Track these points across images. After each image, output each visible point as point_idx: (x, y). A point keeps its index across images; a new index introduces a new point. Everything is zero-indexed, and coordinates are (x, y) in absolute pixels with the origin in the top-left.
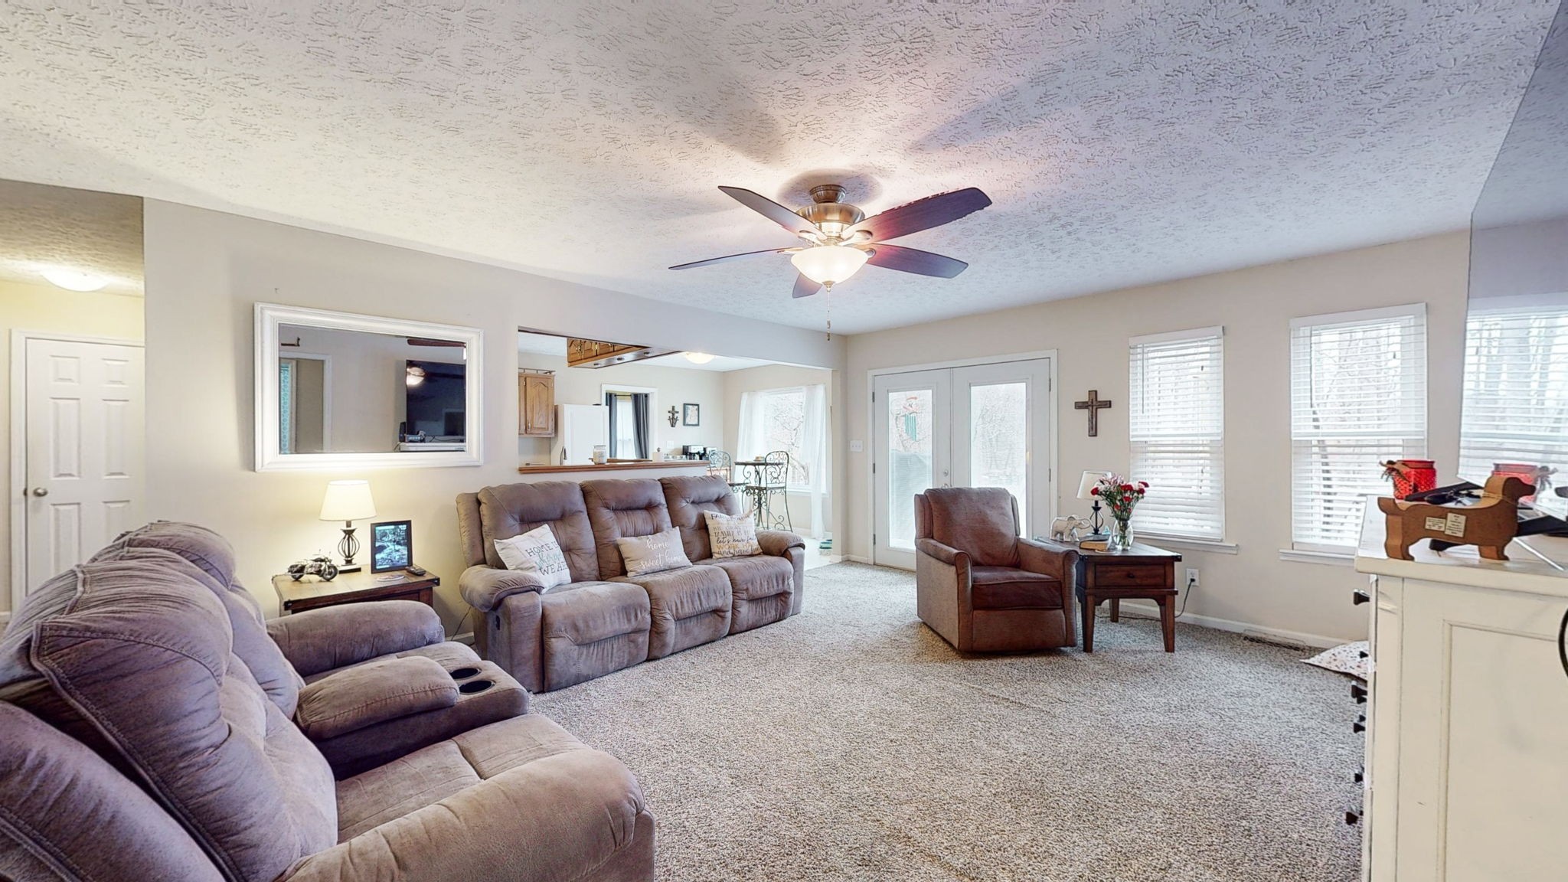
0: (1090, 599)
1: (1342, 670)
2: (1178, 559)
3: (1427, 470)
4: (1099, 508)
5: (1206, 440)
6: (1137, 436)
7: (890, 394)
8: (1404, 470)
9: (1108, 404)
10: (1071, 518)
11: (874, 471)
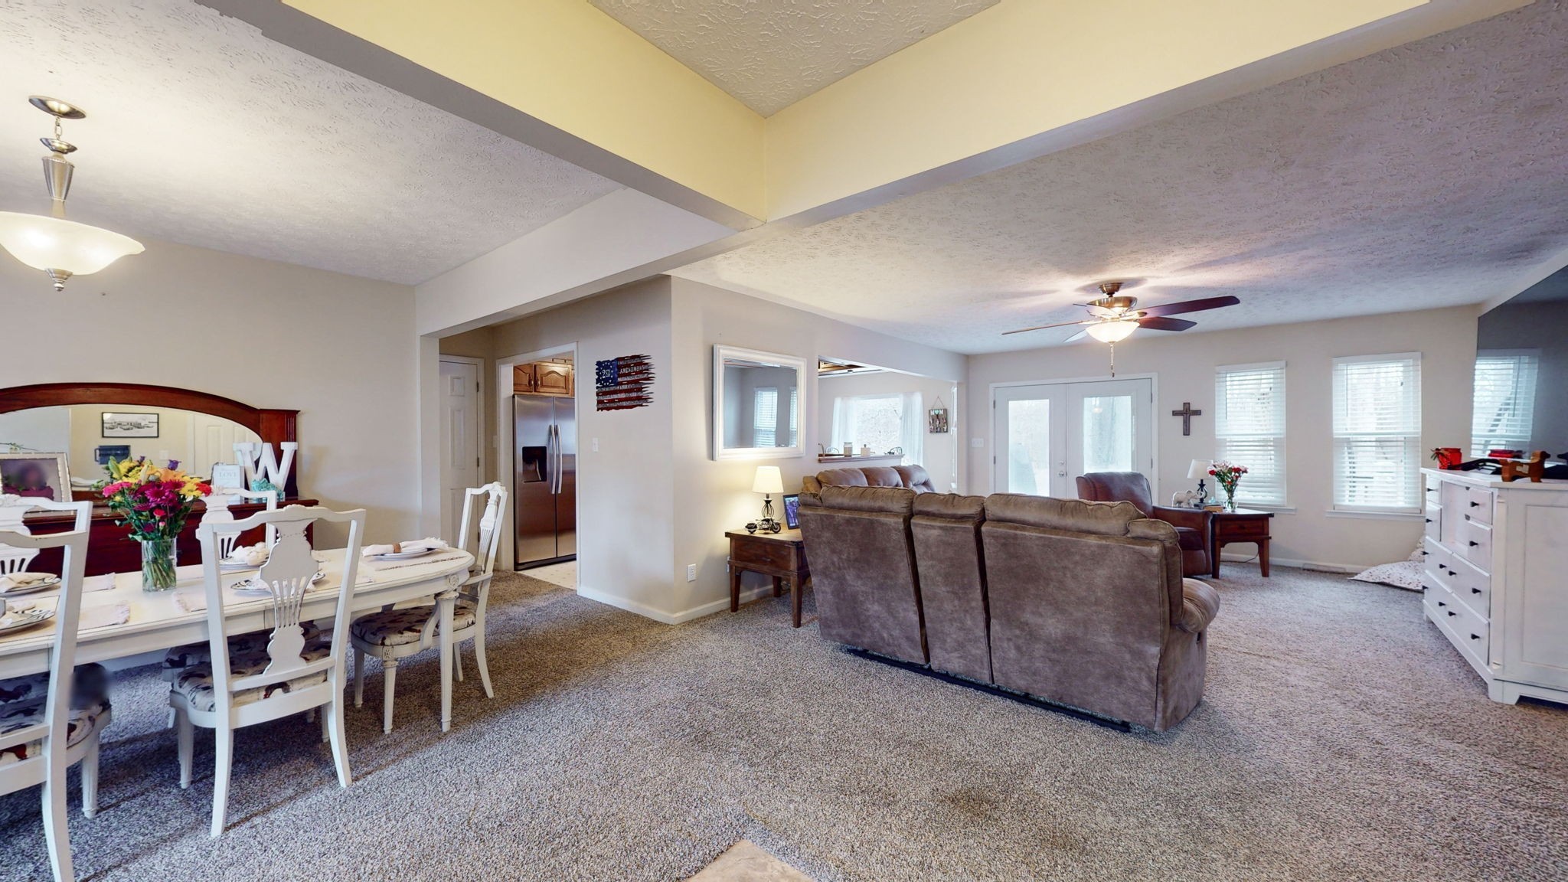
0: (1218, 543)
1: (1377, 581)
2: (1272, 515)
3: (1456, 452)
4: (1204, 485)
5: (1272, 438)
6: (1220, 435)
7: (1010, 402)
8: (1446, 453)
9: (1198, 413)
10: (1190, 492)
11: (995, 463)
